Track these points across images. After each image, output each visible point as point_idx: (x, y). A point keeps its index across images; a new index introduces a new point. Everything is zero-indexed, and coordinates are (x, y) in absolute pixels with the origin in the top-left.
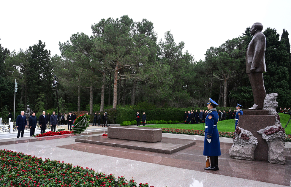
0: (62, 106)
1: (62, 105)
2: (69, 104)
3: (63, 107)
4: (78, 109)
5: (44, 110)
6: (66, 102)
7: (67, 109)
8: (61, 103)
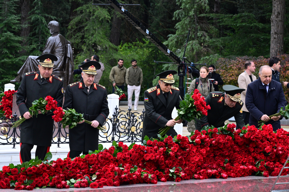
0: (196, 30)
1: (192, 22)
2: (227, 19)
3: (199, 34)
4: (272, 45)
5: (108, 44)
6: (211, 12)
7: (219, 42)
8: (192, 13)
